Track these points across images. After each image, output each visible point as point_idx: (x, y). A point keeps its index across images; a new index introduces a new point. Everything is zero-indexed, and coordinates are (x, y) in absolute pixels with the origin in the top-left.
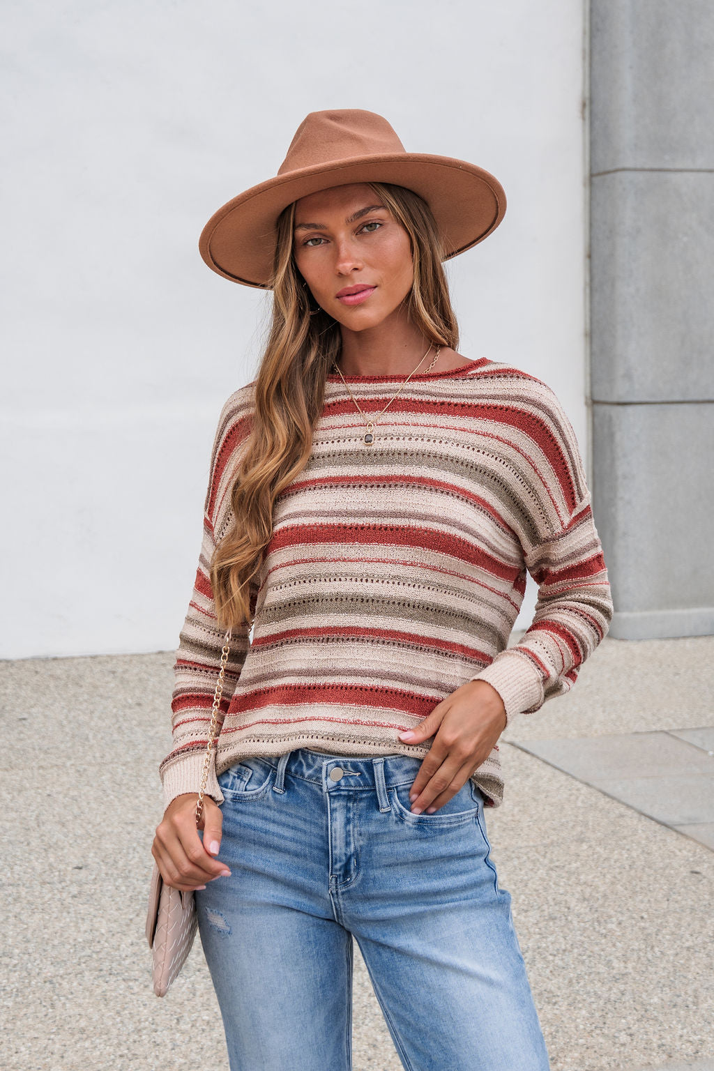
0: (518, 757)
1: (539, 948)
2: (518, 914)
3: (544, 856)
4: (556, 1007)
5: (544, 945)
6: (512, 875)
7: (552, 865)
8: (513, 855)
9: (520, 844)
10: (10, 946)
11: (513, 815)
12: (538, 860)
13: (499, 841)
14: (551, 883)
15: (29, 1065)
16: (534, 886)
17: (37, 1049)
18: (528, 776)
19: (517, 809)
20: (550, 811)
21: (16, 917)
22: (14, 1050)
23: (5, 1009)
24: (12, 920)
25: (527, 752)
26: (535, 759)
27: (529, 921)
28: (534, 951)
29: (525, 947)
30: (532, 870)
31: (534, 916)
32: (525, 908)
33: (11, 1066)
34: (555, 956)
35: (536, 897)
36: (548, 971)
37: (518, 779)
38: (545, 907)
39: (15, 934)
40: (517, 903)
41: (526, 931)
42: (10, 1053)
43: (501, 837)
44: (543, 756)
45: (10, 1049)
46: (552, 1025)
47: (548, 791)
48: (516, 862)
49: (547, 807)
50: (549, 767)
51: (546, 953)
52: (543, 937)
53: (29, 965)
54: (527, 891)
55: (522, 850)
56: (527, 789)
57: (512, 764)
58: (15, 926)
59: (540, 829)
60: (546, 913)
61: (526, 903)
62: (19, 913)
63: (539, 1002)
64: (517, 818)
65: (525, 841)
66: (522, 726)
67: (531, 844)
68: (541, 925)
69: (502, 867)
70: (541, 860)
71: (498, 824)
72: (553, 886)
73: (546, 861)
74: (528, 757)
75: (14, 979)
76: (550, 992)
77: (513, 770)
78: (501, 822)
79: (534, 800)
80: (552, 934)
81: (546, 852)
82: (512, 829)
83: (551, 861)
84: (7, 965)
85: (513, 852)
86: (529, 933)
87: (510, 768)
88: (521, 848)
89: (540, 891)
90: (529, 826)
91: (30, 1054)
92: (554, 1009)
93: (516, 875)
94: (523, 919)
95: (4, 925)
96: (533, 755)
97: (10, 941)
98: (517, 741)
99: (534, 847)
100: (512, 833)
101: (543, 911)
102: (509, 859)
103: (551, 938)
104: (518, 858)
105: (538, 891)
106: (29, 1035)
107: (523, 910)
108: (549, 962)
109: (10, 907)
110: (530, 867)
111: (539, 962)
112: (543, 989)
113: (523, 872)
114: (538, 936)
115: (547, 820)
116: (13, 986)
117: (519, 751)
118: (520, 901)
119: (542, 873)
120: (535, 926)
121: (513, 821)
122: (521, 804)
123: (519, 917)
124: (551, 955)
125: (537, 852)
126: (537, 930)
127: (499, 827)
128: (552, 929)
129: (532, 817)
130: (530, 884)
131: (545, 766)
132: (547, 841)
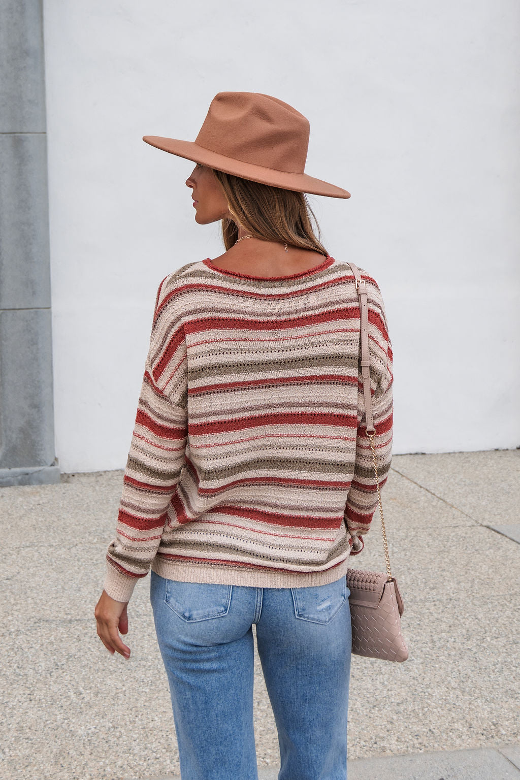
0: (492, 536)
1: (505, 662)
2: (492, 640)
3: (510, 602)
4: (518, 700)
5: (510, 660)
6: (487, 615)
7: (515, 608)
8: (488, 601)
9: (493, 593)
10: (146, 654)
11: (488, 575)
12: (506, 604)
13: (478, 592)
14: (515, 620)
15: (161, 729)
16: (503, 622)
17: (165, 719)
18: (499, 548)
19: (491, 570)
20: (514, 572)
21: (149, 636)
22: (151, 719)
23: (144, 693)
24: (147, 637)
25: (498, 532)
26: (504, 537)
27: (498, 644)
28: (502, 664)
29: (496, 661)
30: (501, 611)
31: (502, 641)
32: (496, 636)
33: (149, 729)
34: (517, 667)
35: (504, 629)
36: (512, 677)
37: (492, 551)
38: (510, 635)
39: (149, 647)
40: (490, 632)
41: (497, 651)
42: (148, 721)
43: (480, 589)
44: (511, 536)
45: (148, 718)
46: (514, 712)
47: (513, 559)
48: (490, 606)
49: (513, 570)
50: (514, 543)
51: (511, 665)
52: (509, 655)
53: (159, 666)
54: (498, 625)
55: (494, 598)
56: (498, 557)
57: (487, 540)
58: (149, 641)
59: (507, 584)
60: (511, 639)
61: (497, 632)
62: (151, 633)
63: (506, 697)
64: (491, 576)
65: (497, 591)
66: (495, 515)
67: (501, 593)
68: (507, 647)
69: (481, 609)
70: (508, 604)
71: (478, 580)
72: (516, 622)
73: (511, 605)
74: (499, 536)
75: (149, 675)
76: (514, 690)
77: (488, 545)
78: (479, 579)
79: (504, 564)
80: (515, 653)
81: (511, 600)
82: (488, 584)
83: (515, 605)
84: (144, 666)
85: (488, 599)
86: (499, 652)
87: (486, 543)
88: (494, 596)
89: (507, 625)
90: (499, 582)
91: (161, 722)
92: (515, 701)
93: (490, 614)
94: (494, 643)
95: (141, 641)
96: (503, 535)
97: (146, 651)
98: (491, 525)
99: (502, 596)
100: (487, 586)
101: (509, 638)
102: (486, 603)
103: (514, 656)
104: (492, 603)
105: (505, 624)
106: (160, 710)
107: (495, 637)
108: (512, 671)
109: (146, 629)
110: (500, 609)
111: (506, 671)
112: (508, 688)
113: (495, 612)
114: (505, 654)
115: (512, 578)
116: (148, 679)
117: (493, 532)
118: (493, 631)
119: (508, 613)
120: (503, 648)
121: (488, 578)
122: (494, 567)
123: (492, 642)
124: (514, 666)
125: (505, 599)
126: (505, 650)
127: (478, 582)
128: (515, 650)
129: (501, 576)
130: (500, 620)
131: (511, 541)
132: (512, 592)
